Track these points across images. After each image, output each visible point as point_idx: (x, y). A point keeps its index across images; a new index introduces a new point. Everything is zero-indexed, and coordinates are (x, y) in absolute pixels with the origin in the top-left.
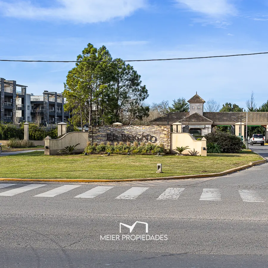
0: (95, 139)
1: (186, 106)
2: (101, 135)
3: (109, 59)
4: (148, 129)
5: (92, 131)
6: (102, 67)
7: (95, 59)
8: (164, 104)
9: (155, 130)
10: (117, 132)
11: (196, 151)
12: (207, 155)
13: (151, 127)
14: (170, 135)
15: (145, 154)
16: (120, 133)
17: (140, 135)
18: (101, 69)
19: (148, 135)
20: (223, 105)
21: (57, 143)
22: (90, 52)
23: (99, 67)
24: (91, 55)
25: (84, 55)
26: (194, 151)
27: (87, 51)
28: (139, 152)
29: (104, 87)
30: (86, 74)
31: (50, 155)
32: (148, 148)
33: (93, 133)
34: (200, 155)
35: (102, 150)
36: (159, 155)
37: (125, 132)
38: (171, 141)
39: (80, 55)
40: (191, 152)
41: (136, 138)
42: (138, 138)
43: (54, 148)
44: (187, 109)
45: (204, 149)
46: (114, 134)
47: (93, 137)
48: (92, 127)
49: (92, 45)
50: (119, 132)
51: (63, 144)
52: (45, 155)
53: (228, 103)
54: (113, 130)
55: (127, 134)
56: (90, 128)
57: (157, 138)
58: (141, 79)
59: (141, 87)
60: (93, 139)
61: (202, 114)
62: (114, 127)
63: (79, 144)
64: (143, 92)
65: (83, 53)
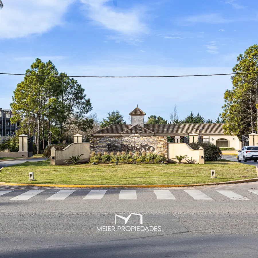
0: (96, 149)
1: (120, 118)
2: (102, 146)
3: (55, 74)
4: (146, 139)
5: (93, 142)
6: (51, 81)
7: (43, 73)
8: (92, 117)
9: (153, 140)
10: (116, 142)
11: (194, 160)
12: (205, 163)
13: (149, 138)
14: (168, 144)
15: (149, 163)
16: (120, 143)
17: (139, 145)
18: (50, 83)
19: (146, 145)
20: (149, 117)
21: (62, 153)
22: (38, 66)
23: (48, 81)
24: (40, 70)
25: (33, 69)
26: (192, 159)
27: (35, 65)
28: (143, 161)
29: (54, 100)
30: (35, 88)
31: (56, 165)
32: (151, 158)
33: (94, 144)
34: (199, 163)
35: (107, 160)
36: (164, 163)
37: (124, 142)
38: (168, 150)
39: (29, 69)
40: (189, 161)
41: (135, 148)
42: (137, 148)
43: (59, 158)
44: (121, 121)
45: (202, 157)
46: (114, 145)
47: (94, 147)
48: (94, 138)
49: (40, 59)
50: (118, 143)
51: (67, 154)
52: (51, 165)
53: (153, 116)
54: (113, 140)
55: (126, 144)
56: (91, 139)
57: (155, 148)
58: (85, 93)
59: (85, 100)
60: (94, 149)
61: (142, 126)
62: (114, 138)
63: (83, 154)
64: (87, 105)
65: (31, 68)
